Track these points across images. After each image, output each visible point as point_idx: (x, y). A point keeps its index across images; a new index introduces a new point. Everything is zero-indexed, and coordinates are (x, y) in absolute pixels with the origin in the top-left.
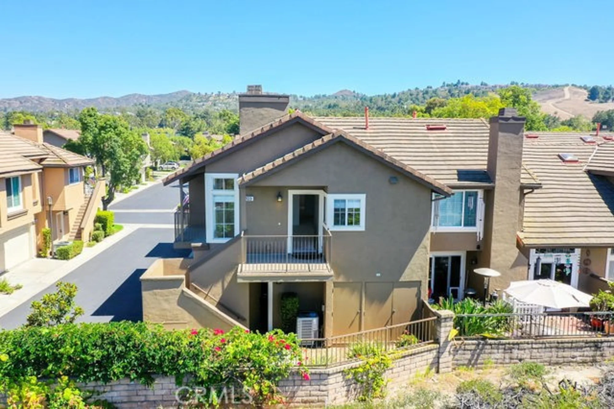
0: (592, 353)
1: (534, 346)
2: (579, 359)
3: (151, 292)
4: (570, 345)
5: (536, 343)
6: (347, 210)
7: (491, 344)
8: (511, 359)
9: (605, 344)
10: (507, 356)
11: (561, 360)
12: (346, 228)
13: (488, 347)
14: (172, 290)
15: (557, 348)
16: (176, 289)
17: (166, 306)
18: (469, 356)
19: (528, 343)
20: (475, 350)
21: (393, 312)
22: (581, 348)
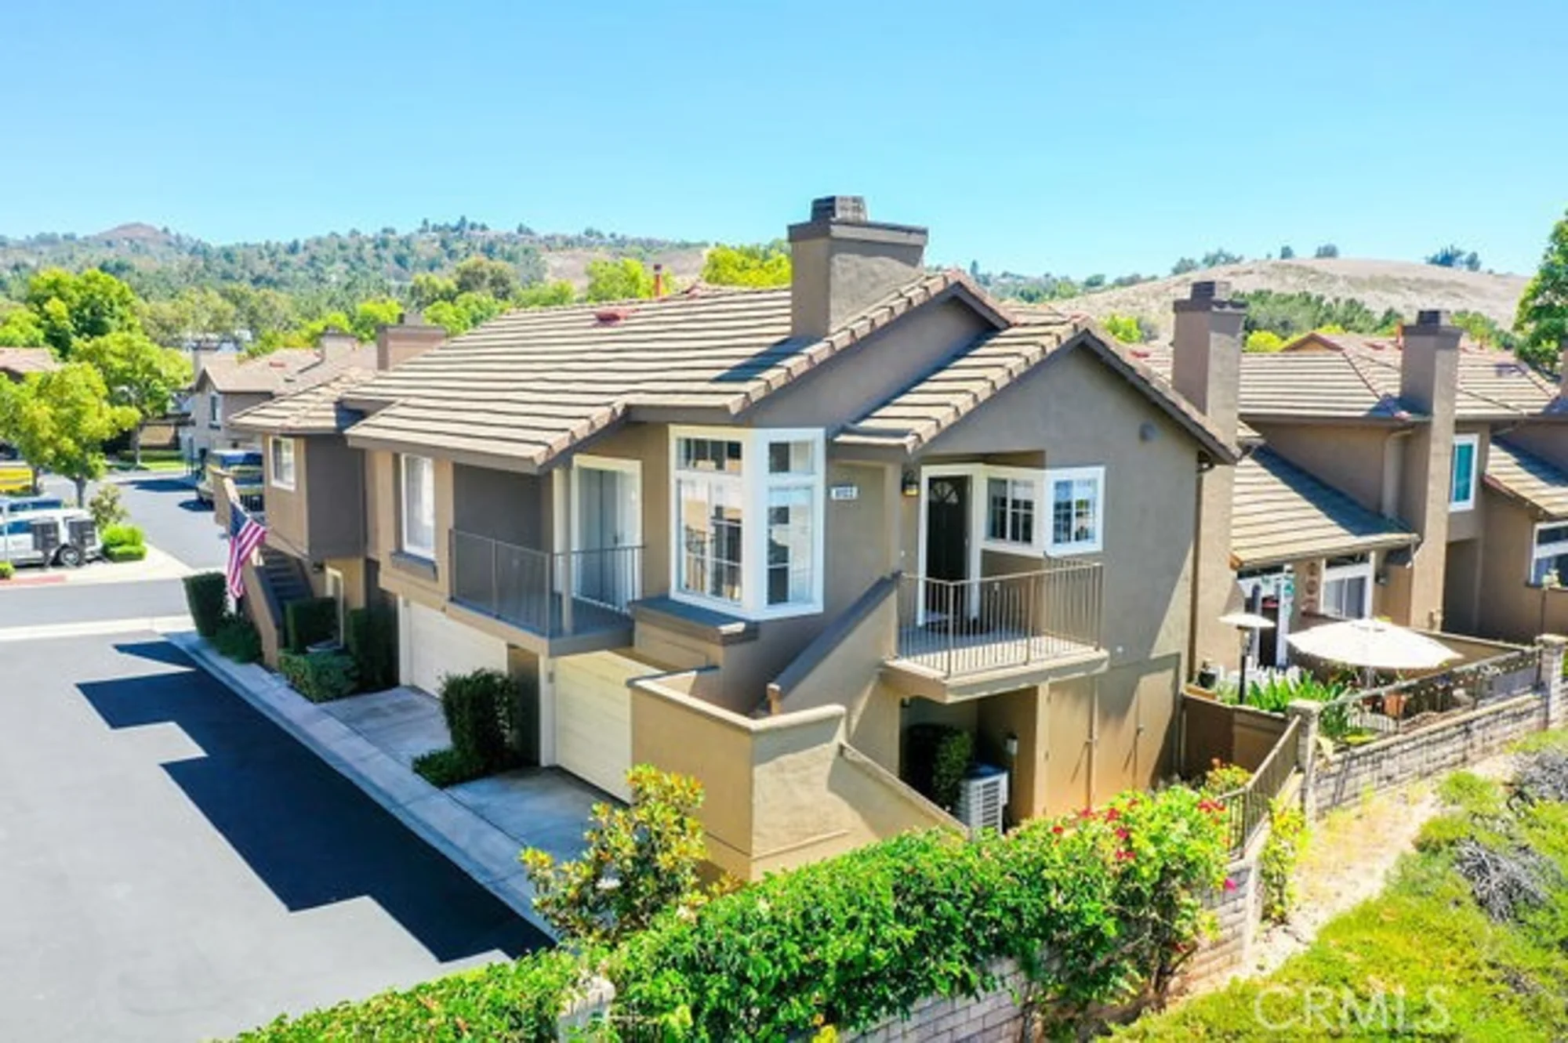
0: (1459, 745)
1: (1406, 747)
2: (1450, 759)
3: (770, 765)
4: (1439, 735)
5: (1407, 741)
6: (1074, 506)
7: (1358, 757)
8: (1380, 779)
9: (1476, 723)
10: (1376, 774)
11: (1431, 766)
12: (1073, 548)
13: (1355, 762)
14: (817, 749)
15: (1429, 743)
16: (826, 746)
17: (805, 797)
18: (1332, 789)
19: (1398, 743)
20: (1340, 773)
21: (1138, 731)
22: (1451, 737)
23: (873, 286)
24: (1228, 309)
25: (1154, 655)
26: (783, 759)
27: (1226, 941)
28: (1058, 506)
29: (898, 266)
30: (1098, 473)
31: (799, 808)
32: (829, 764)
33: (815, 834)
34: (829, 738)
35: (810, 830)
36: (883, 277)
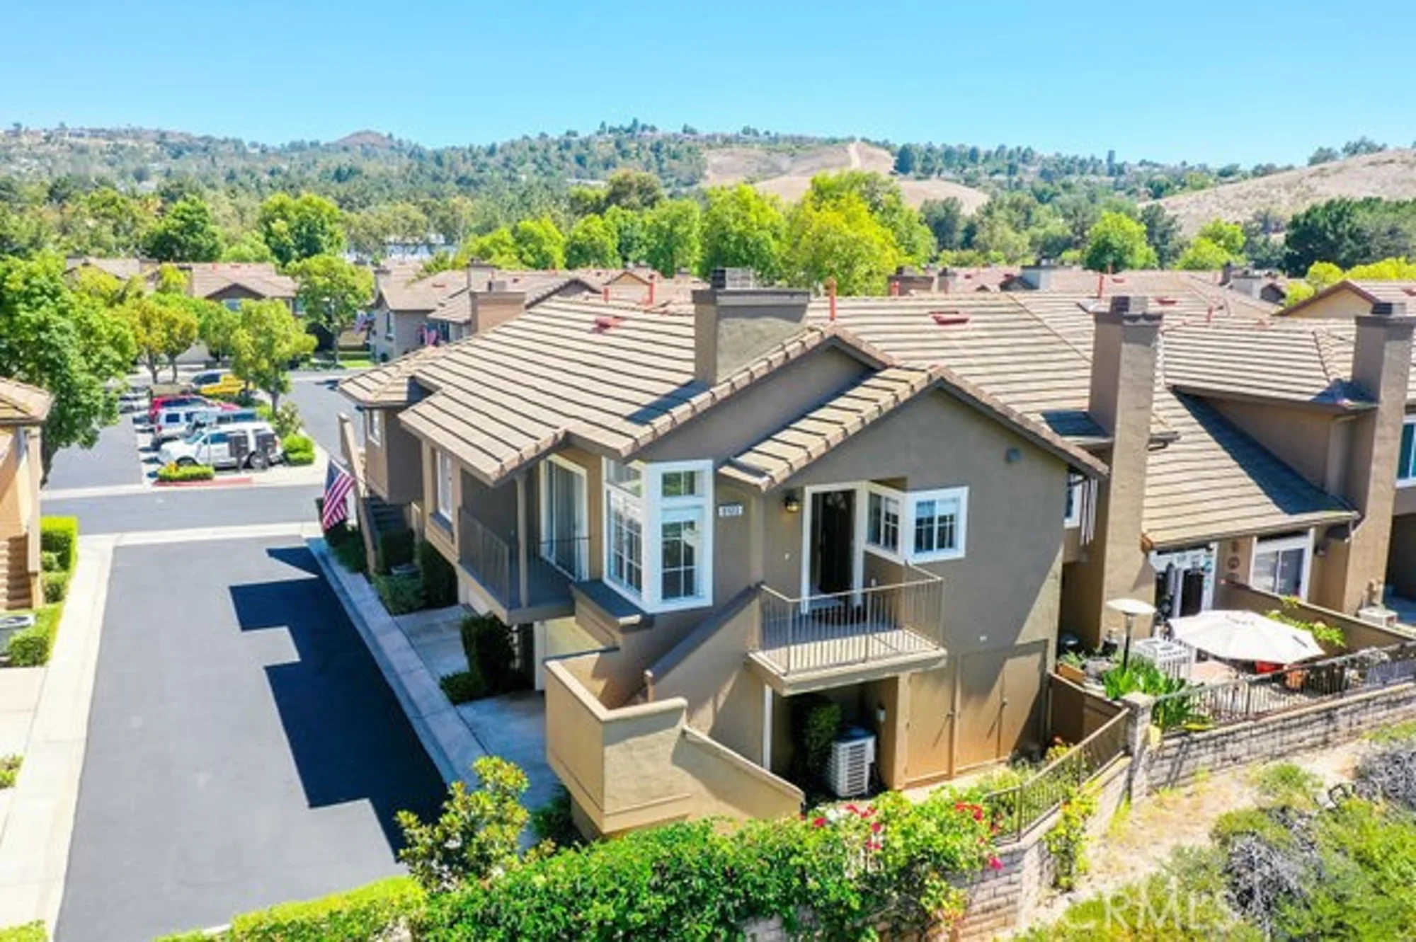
0: (1322, 730)
1: (1254, 732)
2: (1308, 742)
3: (621, 745)
4: (1296, 721)
5: (1256, 727)
6: (936, 520)
7: (1198, 741)
8: (1224, 760)
9: (1341, 710)
10: (1219, 755)
11: (1286, 748)
12: (937, 555)
13: (1194, 746)
14: (661, 734)
15: (1282, 728)
16: (670, 731)
17: (650, 768)
18: (1167, 769)
19: (1245, 729)
20: (1177, 755)
21: (1003, 704)
22: (1312, 722)
23: (758, 342)
24: (1142, 322)
25: (1020, 641)
26: (630, 741)
27: (999, 907)
28: (919, 522)
29: (782, 324)
30: (962, 493)
31: (646, 777)
32: (673, 744)
33: (660, 796)
34: (674, 725)
35: (656, 793)
36: (768, 333)
